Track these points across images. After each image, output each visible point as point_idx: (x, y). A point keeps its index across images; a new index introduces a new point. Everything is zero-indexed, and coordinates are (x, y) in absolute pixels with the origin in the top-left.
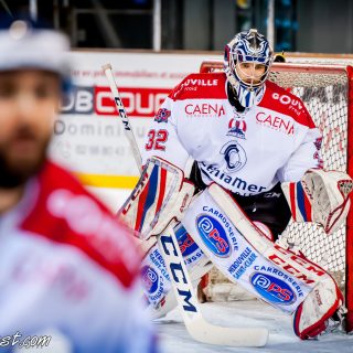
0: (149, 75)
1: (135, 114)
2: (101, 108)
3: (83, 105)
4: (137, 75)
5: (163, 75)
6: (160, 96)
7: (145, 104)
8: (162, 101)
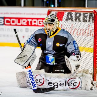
0: (20, 14)
1: (16, 25)
4: (17, 14)
5: (24, 14)
7: (19, 22)
8: (24, 21)
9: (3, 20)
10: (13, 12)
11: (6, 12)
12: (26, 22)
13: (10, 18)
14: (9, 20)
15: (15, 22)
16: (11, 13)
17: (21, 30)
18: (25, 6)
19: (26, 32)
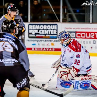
0: (89, 29)
1: (86, 38)
2: (77, 37)
3: (73, 36)
4: (86, 29)
5: (92, 29)
6: (91, 34)
7: (88, 36)
8: (92, 35)
9: (75, 34)
10: (83, 27)
11: (77, 27)
12: (94, 35)
13: (81, 32)
14: (80, 34)
15: (85, 35)
16: (82, 29)
17: (90, 42)
18: (93, 22)
19: (94, 43)
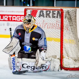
8: (6, 17)
17: (4, 24)
18: (6, 5)
19: (8, 26)
